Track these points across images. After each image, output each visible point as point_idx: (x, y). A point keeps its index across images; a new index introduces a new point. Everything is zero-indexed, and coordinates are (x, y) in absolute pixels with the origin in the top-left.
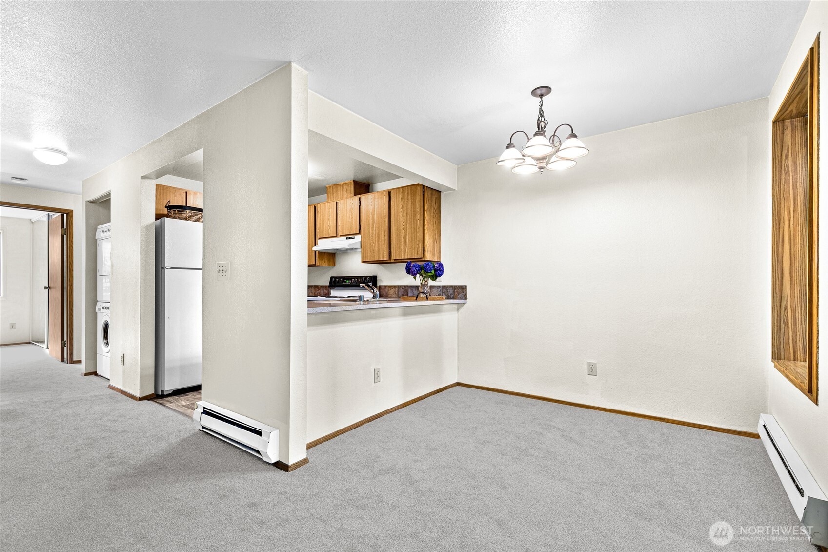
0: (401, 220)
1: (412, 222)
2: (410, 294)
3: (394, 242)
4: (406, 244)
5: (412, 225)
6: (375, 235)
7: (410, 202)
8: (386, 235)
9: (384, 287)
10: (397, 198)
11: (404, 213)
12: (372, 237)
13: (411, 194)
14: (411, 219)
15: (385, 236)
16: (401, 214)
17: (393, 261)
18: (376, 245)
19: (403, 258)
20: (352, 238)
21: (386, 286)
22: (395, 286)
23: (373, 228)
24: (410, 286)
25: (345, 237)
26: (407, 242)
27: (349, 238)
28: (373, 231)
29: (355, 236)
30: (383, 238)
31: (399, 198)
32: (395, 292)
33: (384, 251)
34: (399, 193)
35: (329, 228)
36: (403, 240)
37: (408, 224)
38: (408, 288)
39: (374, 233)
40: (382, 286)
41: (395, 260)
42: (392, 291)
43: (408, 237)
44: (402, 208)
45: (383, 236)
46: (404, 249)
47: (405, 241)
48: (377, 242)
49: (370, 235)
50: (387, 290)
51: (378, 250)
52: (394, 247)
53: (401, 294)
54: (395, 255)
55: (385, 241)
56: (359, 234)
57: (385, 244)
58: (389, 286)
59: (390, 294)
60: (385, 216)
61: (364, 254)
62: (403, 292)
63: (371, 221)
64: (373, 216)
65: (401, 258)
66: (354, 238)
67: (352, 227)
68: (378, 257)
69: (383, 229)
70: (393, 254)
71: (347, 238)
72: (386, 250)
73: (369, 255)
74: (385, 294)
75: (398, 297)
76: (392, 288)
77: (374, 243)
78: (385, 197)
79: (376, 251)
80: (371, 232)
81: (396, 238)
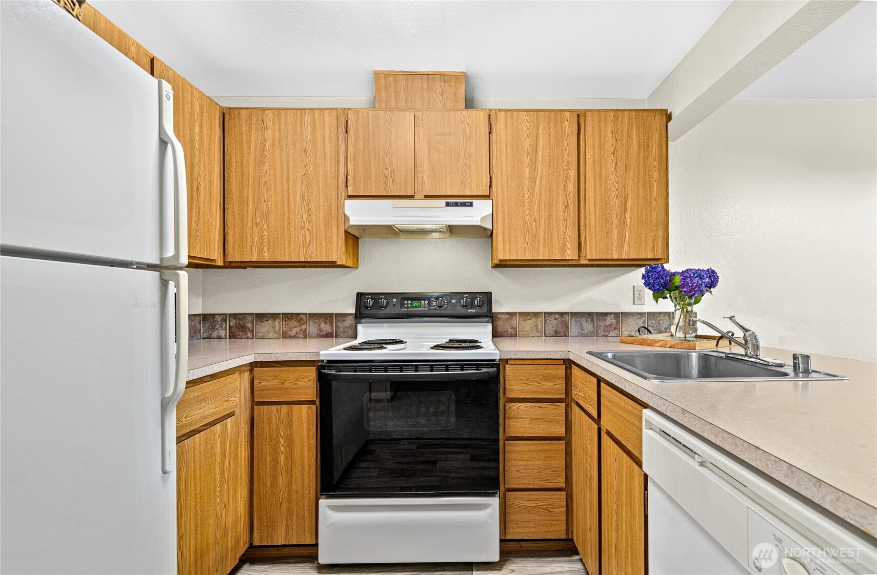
0: (612, 178)
1: (641, 186)
2: (574, 329)
3: (593, 221)
4: (624, 229)
5: (641, 192)
6: (539, 204)
7: (635, 144)
8: (571, 207)
9: (507, 316)
10: (600, 130)
11: (619, 164)
12: (531, 207)
13: (638, 128)
14: (638, 178)
15: (567, 207)
16: (610, 165)
17: (587, 262)
18: (543, 226)
19: (615, 257)
20: (463, 205)
21: (511, 315)
22: (536, 315)
23: (533, 188)
24: (575, 315)
25: (442, 202)
26: (628, 225)
27: (456, 205)
28: (532, 194)
29: (476, 202)
30: (561, 213)
31: (606, 131)
32: (536, 326)
33: (565, 240)
34: (606, 120)
35: (387, 173)
36: (615, 221)
37: (630, 188)
39: (537, 197)
40: (502, 313)
41: (589, 260)
42: (528, 324)
43: (628, 214)
44: (614, 154)
45: (561, 207)
46: (619, 238)
47: (622, 222)
48: (543, 219)
49: (523, 202)
50: (515, 322)
51: (547, 238)
52: (593, 234)
53: (550, 331)
54: (596, 250)
55: (568, 219)
56: (487, 197)
57: (568, 226)
58: (520, 313)
59: (524, 331)
60: (568, 164)
61: (507, 243)
62: (557, 325)
63: (527, 170)
64: (534, 161)
65: (612, 256)
66: (471, 205)
67: (468, 180)
68: (549, 253)
69: (561, 192)
70: (590, 247)
71: (448, 204)
72: (568, 239)
73: (519, 247)
74: (510, 330)
75: (544, 336)
76: (529, 317)
77: (535, 220)
78: (567, 123)
79: (542, 239)
80: (527, 196)
81: (598, 214)
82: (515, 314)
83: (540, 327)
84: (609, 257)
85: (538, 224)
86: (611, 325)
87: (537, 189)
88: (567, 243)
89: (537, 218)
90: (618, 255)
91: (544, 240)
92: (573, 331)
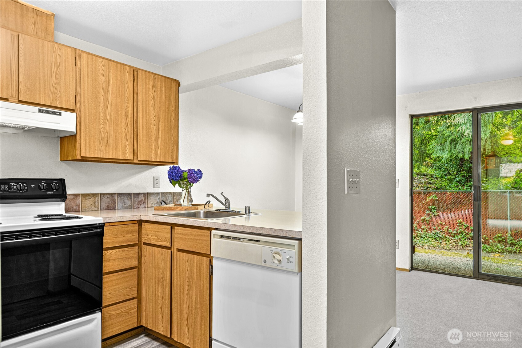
0: (152, 113)
1: (166, 120)
2: (119, 204)
3: (141, 137)
4: (158, 144)
5: (166, 124)
6: (110, 122)
7: (164, 95)
8: (129, 126)
9: (72, 197)
10: (146, 84)
11: (156, 105)
12: (104, 123)
13: (165, 87)
14: (165, 116)
15: (127, 126)
16: (151, 106)
17: (138, 162)
18: (112, 136)
19: (153, 160)
20: (54, 113)
21: (77, 195)
22: (94, 195)
23: (106, 110)
24: (120, 195)
25: (36, 109)
26: (160, 142)
27: (47, 112)
28: (105, 114)
29: (63, 113)
30: (123, 129)
31: (149, 84)
32: (94, 203)
33: (125, 147)
34: (149, 78)
36: (154, 139)
37: (161, 121)
38: (116, 197)
39: (108, 117)
40: (69, 195)
41: (139, 161)
42: (89, 202)
43: (160, 136)
44: (153, 99)
45: (124, 126)
46: (155, 149)
47: (157, 139)
48: (112, 132)
49: (99, 119)
50: (79, 201)
51: (114, 144)
52: (142, 145)
53: (104, 206)
54: (143, 155)
55: (128, 134)
56: (73, 111)
57: (127, 138)
58: (82, 194)
59: (85, 207)
60: (128, 99)
61: (88, 146)
62: (109, 202)
63: (102, 98)
64: (106, 93)
65: (151, 159)
66: (60, 114)
67: (58, 95)
68: (116, 155)
69: (123, 116)
70: (140, 152)
71: (40, 111)
72: (127, 146)
73: (96, 148)
74: (75, 207)
75: (99, 209)
76: (89, 197)
77: (107, 132)
78: (127, 74)
79: (111, 145)
80: (102, 115)
81: (144, 134)
82: (79, 195)
83: (97, 204)
84: (150, 160)
85: (109, 135)
86: (141, 201)
87: (108, 111)
88: (127, 149)
89: (108, 131)
90: (155, 159)
91: (113, 145)
92: (119, 206)
